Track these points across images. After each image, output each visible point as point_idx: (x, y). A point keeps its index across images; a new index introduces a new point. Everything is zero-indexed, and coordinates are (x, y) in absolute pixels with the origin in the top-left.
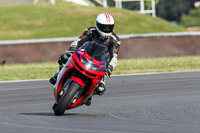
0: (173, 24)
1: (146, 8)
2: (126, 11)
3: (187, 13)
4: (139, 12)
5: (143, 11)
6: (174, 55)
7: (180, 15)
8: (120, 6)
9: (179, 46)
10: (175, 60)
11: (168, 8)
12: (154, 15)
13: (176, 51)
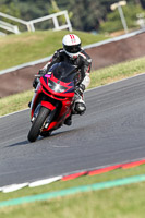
0: (93, 34)
1: (60, 24)
2: (40, 32)
3: (104, 18)
4: (55, 30)
5: (57, 28)
6: (102, 67)
7: (98, 23)
8: (33, 29)
9: (105, 56)
10: (105, 71)
11: (83, 19)
12: (71, 29)
13: (103, 61)
